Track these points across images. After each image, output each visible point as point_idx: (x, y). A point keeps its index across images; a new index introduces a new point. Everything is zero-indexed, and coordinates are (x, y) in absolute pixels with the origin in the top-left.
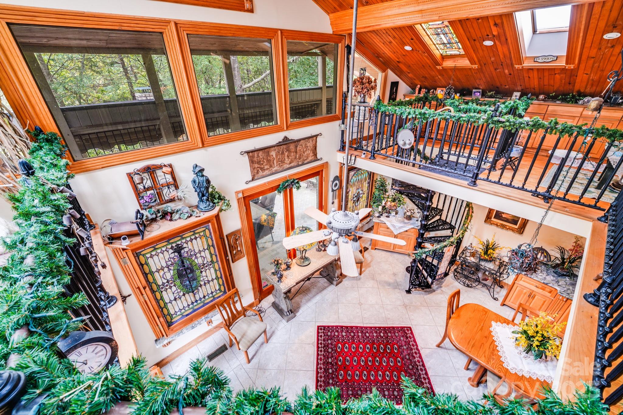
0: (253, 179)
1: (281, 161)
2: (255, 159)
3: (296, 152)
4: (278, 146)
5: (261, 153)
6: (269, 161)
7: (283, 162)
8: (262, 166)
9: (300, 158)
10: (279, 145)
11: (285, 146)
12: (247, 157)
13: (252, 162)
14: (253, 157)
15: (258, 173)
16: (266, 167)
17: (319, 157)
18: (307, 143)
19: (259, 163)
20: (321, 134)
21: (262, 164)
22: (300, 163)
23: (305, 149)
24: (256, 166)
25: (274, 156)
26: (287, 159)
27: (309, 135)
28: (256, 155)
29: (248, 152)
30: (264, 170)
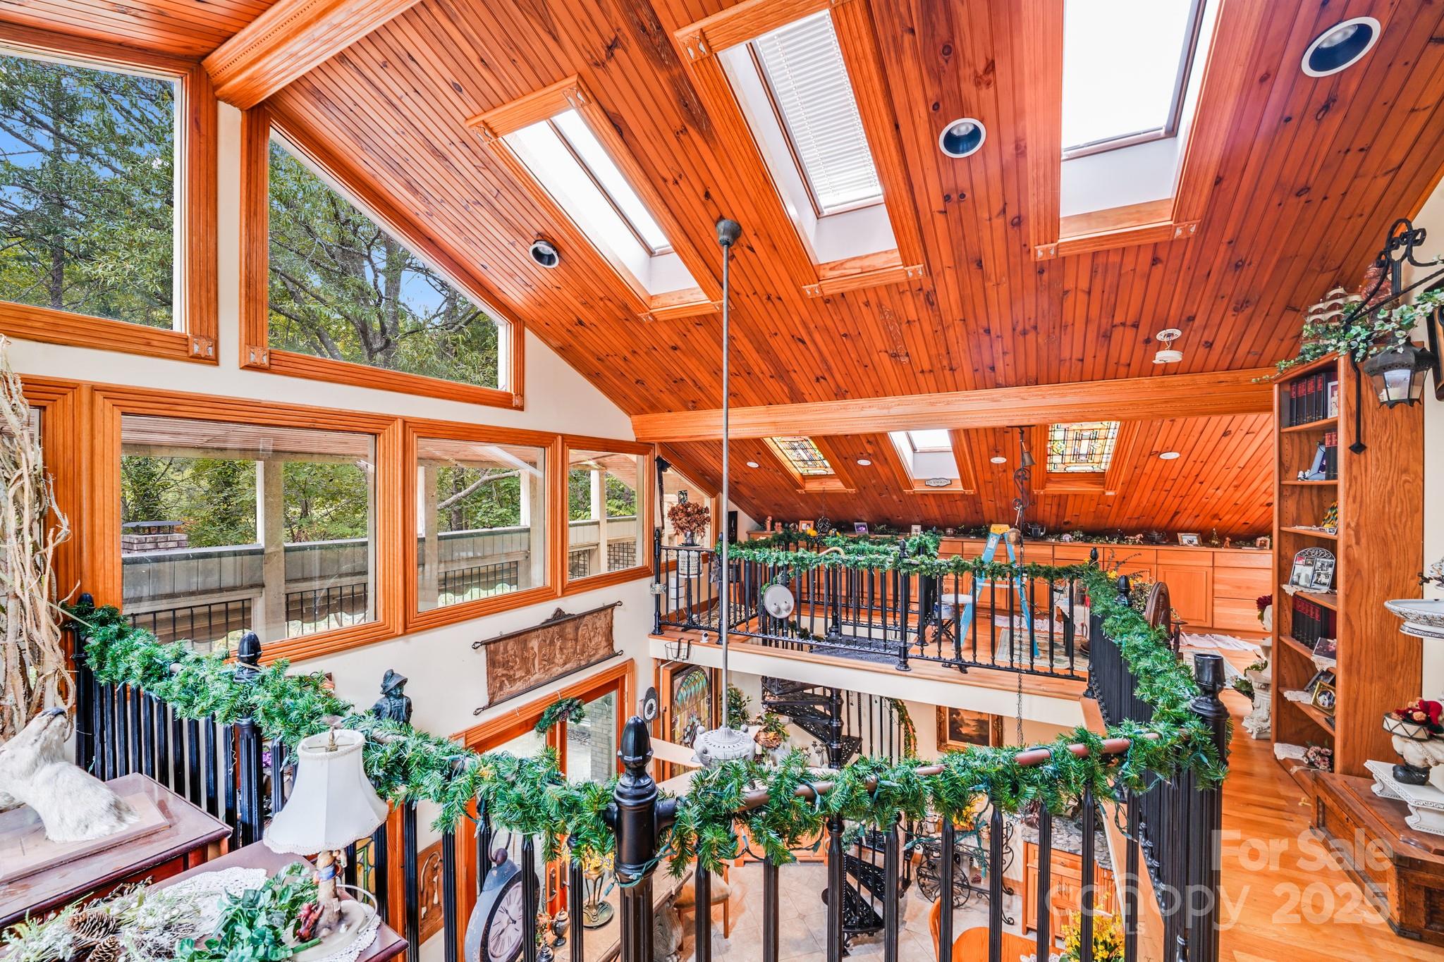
0: (491, 704)
1: (548, 660)
2: (500, 658)
3: (576, 640)
4: (544, 628)
5: (511, 643)
6: (525, 660)
7: (551, 661)
8: (512, 673)
9: (583, 652)
10: (546, 625)
11: (556, 629)
12: (484, 652)
13: (492, 663)
14: (496, 652)
15: (501, 688)
16: (518, 674)
17: (617, 649)
18: (596, 620)
19: (505, 665)
20: (620, 603)
21: (512, 667)
22: (583, 663)
23: (592, 634)
24: (500, 671)
25: (536, 650)
26: (558, 656)
27: (601, 606)
28: (502, 648)
29: (486, 644)
30: (515, 680)
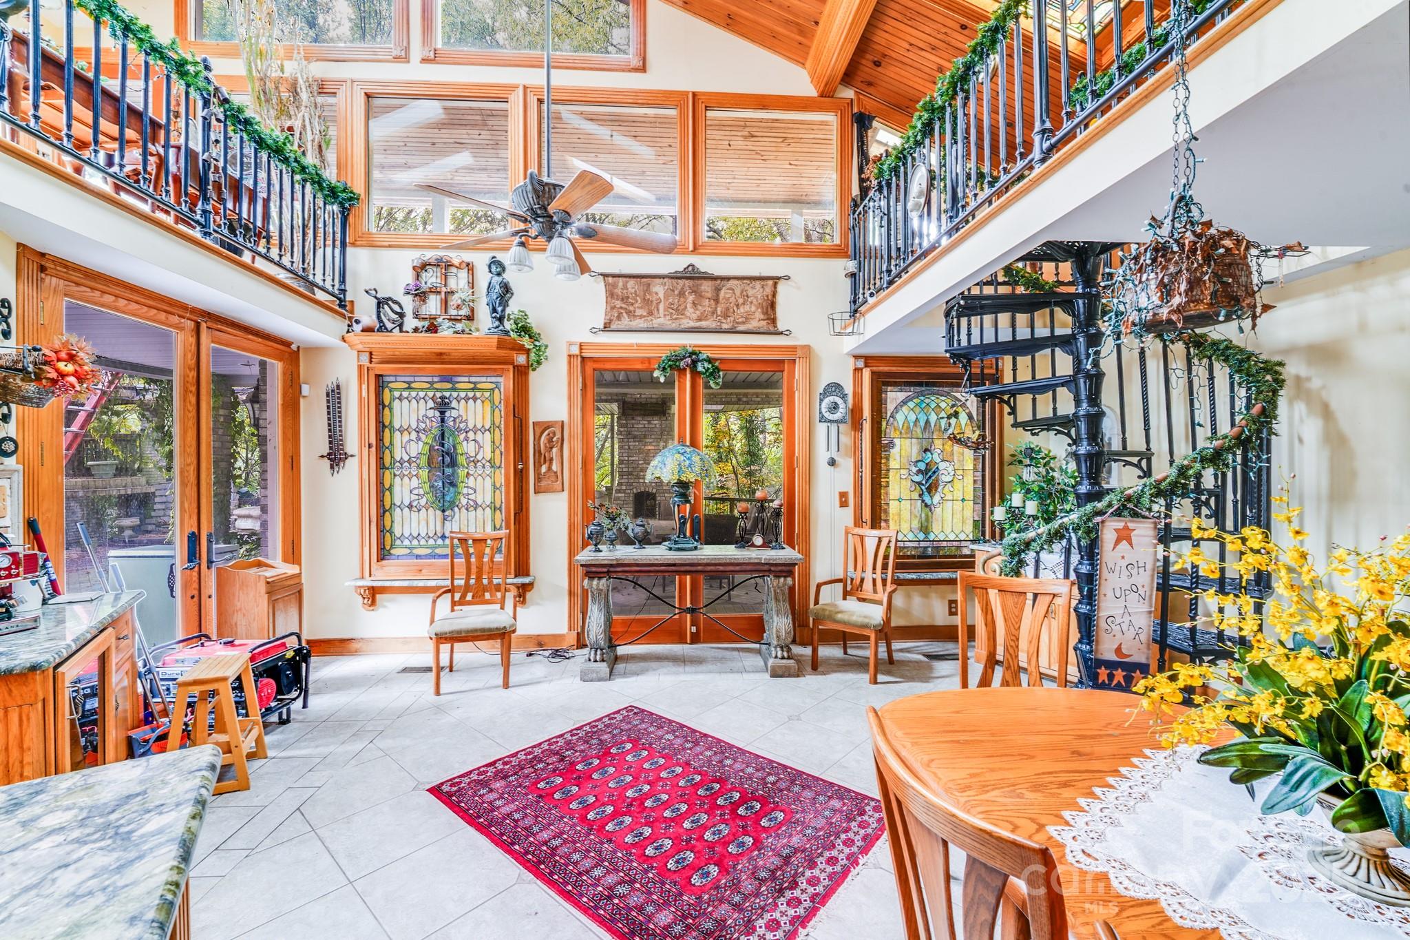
0: (607, 328)
1: (677, 310)
2: (618, 291)
3: (717, 301)
4: (672, 278)
5: (631, 283)
6: (647, 302)
7: (680, 312)
8: (631, 308)
9: (726, 316)
10: (674, 277)
11: (687, 282)
12: (602, 284)
13: (611, 294)
14: (615, 286)
15: (619, 318)
16: (639, 312)
17: (781, 326)
18: (747, 288)
19: (624, 299)
20: (788, 278)
21: (632, 304)
22: (725, 326)
23: (741, 301)
24: (619, 304)
25: (661, 295)
26: (690, 309)
27: (757, 274)
28: (621, 284)
29: (605, 276)
30: (635, 316)
